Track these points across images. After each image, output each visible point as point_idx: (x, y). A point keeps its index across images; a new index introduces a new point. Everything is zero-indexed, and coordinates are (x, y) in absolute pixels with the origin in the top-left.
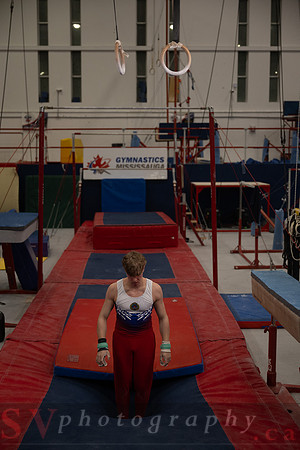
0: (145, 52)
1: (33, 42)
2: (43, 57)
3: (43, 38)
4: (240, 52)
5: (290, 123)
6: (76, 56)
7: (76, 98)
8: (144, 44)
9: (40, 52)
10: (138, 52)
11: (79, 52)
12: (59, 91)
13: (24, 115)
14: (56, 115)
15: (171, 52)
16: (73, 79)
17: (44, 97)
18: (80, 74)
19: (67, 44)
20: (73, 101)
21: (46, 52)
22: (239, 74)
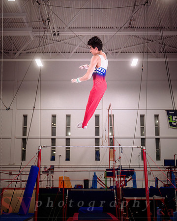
0: (99, 139)
1: (50, 135)
2: (53, 140)
3: (54, 133)
4: (141, 139)
5: (167, 170)
6: (68, 140)
7: (68, 159)
8: (99, 135)
9: (52, 139)
10: (96, 139)
11: (70, 139)
12: (60, 156)
14: (58, 166)
15: (111, 139)
17: (53, 158)
19: (64, 135)
20: (66, 160)
21: (55, 139)
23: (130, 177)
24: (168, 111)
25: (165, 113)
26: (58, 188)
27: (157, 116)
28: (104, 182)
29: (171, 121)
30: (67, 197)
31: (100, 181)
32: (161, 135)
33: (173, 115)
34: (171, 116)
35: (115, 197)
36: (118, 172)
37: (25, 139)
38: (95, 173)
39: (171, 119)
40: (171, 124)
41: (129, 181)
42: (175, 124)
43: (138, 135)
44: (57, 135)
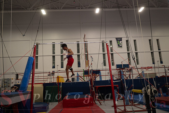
0: (79, 55)
1: (52, 54)
2: (54, 57)
3: (54, 53)
4: (103, 54)
5: (118, 70)
8: (79, 53)
10: (78, 55)
12: (58, 65)
13: (48, 72)
14: (57, 71)
16: (61, 62)
17: (54, 67)
19: (60, 54)
20: (61, 68)
21: (54, 56)
23: (98, 75)
24: (117, 39)
25: (115, 39)
27: (111, 42)
28: (83, 78)
29: (119, 44)
30: (61, 86)
31: (81, 77)
32: (114, 52)
33: (120, 41)
34: (119, 41)
35: (90, 85)
36: (91, 72)
37: (38, 57)
38: (78, 73)
39: (119, 43)
40: (119, 45)
41: (97, 76)
42: (121, 45)
43: (101, 52)
44: (56, 54)
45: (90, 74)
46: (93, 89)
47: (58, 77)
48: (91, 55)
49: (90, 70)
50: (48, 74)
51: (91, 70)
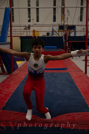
0: (56, 8)
1: (27, 6)
2: (29, 9)
3: (29, 5)
6: (38, 9)
10: (54, 8)
12: (33, 19)
14: (32, 25)
15: (63, 8)
16: (37, 16)
17: (29, 21)
18: (38, 14)
19: (35, 6)
20: (37, 22)
22: (81, 14)
23: (73, 30)
26: (32, 36)
28: (58, 32)
31: (55, 32)
35: (64, 40)
36: (66, 27)
38: (53, 28)
41: (72, 32)
44: (31, 6)
45: (65, 29)
46: (67, 43)
47: (34, 31)
48: (68, 9)
49: (65, 25)
50: (24, 27)
51: (67, 25)
